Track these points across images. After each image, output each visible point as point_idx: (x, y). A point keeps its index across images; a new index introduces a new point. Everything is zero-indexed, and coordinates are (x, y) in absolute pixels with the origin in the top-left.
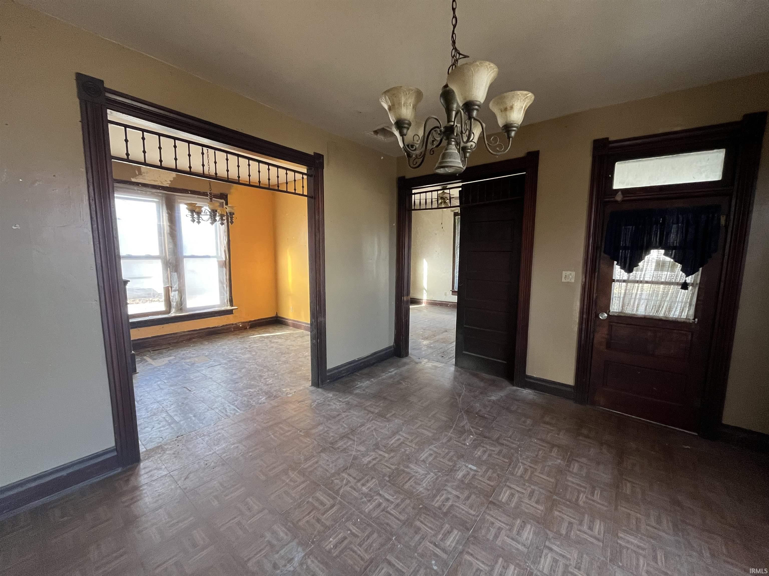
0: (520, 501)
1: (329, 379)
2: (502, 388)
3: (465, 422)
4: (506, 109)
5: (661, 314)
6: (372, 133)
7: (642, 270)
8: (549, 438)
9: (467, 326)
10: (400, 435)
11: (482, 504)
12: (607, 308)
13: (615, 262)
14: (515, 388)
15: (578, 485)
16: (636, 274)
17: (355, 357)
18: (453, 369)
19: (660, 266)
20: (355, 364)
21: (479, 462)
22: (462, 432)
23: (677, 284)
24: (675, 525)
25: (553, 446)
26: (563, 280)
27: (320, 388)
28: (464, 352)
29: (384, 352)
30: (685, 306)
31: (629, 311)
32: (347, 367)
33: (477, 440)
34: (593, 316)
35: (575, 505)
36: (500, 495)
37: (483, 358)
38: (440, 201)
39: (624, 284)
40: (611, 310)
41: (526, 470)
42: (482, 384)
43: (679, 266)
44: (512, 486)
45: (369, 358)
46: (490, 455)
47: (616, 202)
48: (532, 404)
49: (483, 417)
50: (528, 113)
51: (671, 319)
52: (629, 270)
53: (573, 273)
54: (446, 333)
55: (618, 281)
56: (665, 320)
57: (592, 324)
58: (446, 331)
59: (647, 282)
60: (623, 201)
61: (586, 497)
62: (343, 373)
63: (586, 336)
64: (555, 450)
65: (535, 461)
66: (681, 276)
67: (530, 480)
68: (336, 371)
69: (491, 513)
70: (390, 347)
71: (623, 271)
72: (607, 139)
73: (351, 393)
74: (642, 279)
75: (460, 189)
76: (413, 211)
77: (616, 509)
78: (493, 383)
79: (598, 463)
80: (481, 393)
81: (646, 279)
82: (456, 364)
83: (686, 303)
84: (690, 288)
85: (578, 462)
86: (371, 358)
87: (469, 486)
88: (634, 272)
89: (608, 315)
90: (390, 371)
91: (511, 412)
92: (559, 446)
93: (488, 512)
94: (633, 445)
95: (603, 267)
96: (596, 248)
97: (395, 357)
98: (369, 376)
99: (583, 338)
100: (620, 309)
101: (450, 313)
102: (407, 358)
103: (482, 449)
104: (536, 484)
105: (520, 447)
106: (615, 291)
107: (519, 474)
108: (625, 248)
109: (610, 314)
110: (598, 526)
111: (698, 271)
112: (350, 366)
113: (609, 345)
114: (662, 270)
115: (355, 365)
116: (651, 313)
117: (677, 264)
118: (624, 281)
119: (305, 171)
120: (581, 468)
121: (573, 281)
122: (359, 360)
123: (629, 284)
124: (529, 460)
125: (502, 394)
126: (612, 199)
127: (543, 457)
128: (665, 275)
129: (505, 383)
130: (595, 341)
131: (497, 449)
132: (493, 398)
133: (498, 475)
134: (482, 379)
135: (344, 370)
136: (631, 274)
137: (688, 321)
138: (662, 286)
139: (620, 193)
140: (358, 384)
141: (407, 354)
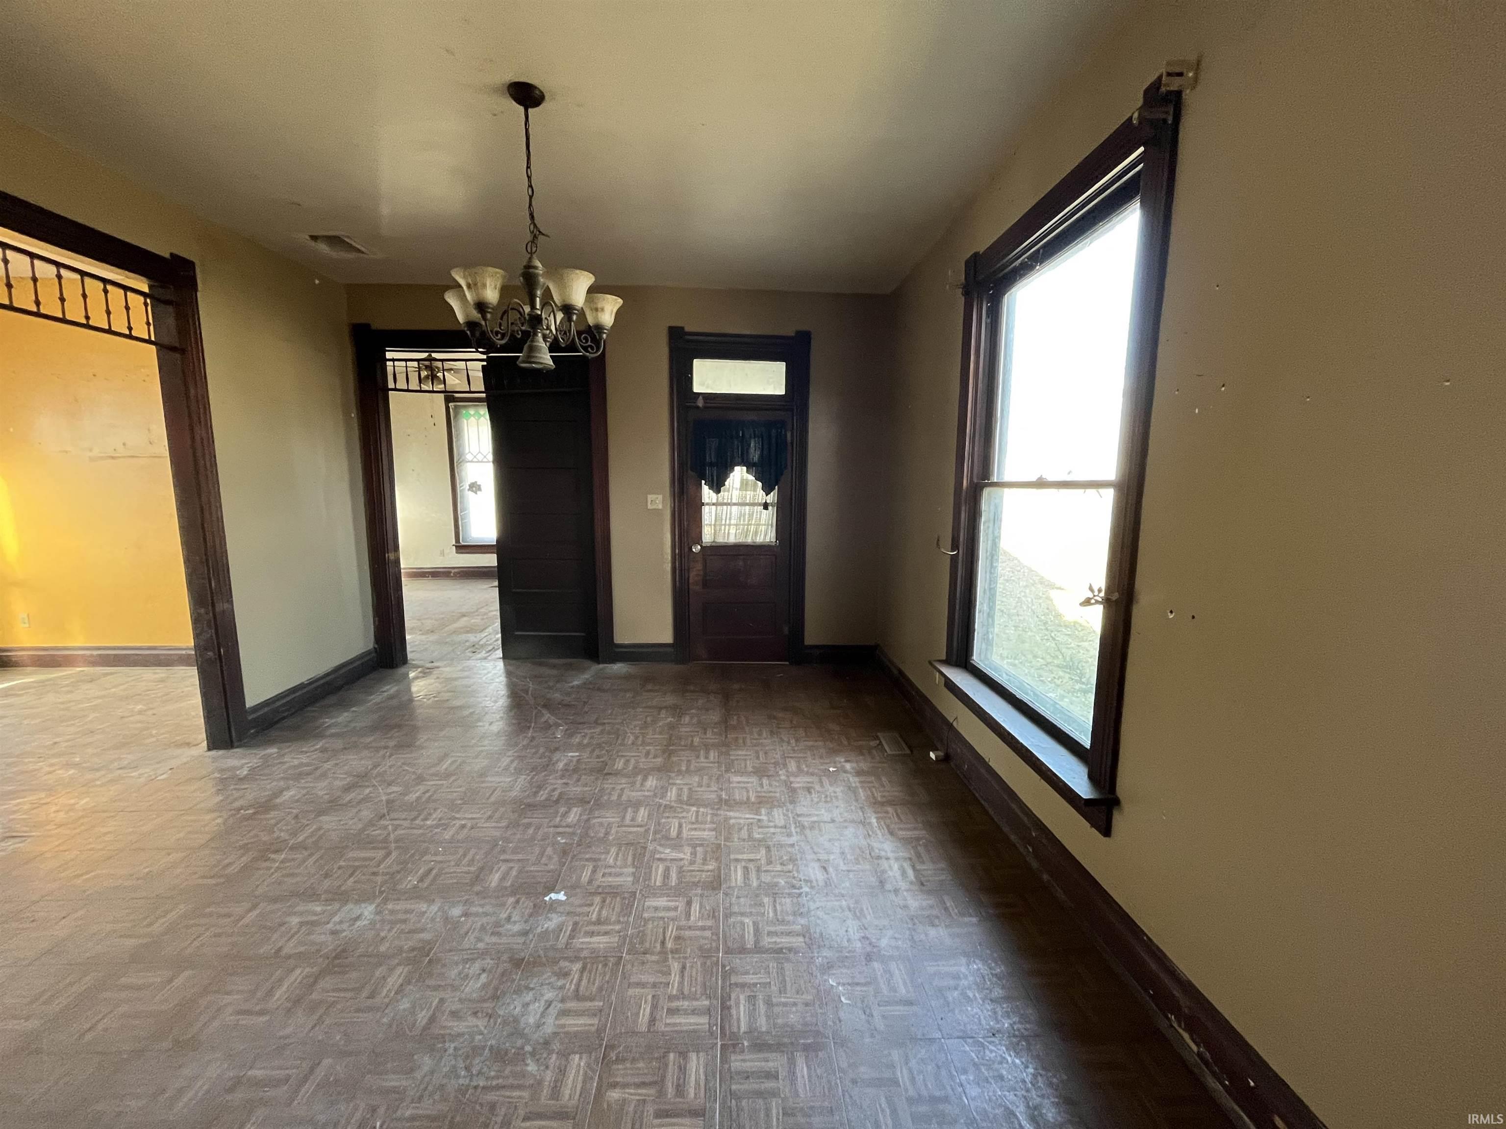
0: (637, 762)
1: (253, 728)
2: (584, 670)
3: (547, 716)
4: (597, 310)
5: (749, 540)
6: (308, 238)
7: (728, 491)
8: (654, 703)
9: (518, 590)
10: (452, 756)
11: (597, 779)
12: (699, 539)
13: (703, 482)
14: (601, 666)
15: (691, 732)
16: (724, 495)
17: (303, 678)
18: (501, 664)
19: (744, 485)
20: (305, 690)
21: (580, 747)
22: (547, 727)
23: (760, 505)
24: (772, 733)
25: (661, 708)
26: (650, 507)
27: (238, 747)
28: (517, 633)
29: (358, 663)
30: (767, 529)
31: (721, 540)
32: (288, 699)
33: (570, 729)
34: (686, 550)
35: (692, 747)
36: (614, 765)
37: (550, 636)
38: (424, 373)
39: (714, 508)
40: (704, 541)
41: (637, 738)
42: (554, 672)
43: (760, 484)
44: (624, 754)
45: (330, 677)
46: (592, 738)
47: (698, 407)
48: (628, 677)
49: (568, 706)
50: (619, 314)
51: (758, 544)
52: (718, 491)
53: (660, 497)
54: (465, 619)
55: (708, 504)
56: (752, 546)
57: (686, 559)
58: (464, 616)
59: (735, 504)
60: (705, 408)
61: (700, 738)
62: (283, 712)
63: (681, 576)
64: (664, 711)
65: (645, 726)
66: (760, 495)
67: (644, 743)
68: (266, 709)
69: (610, 781)
70: (368, 653)
71: (711, 491)
72: (682, 328)
73: (320, 736)
74: (729, 501)
75: (485, 363)
76: (390, 392)
77: (726, 737)
78: (569, 667)
79: (707, 710)
80: (558, 682)
81: (734, 501)
82: (505, 657)
83: (768, 525)
84: (770, 508)
85: (688, 714)
86: (332, 676)
87: (575, 770)
88: (722, 493)
89: (701, 546)
90: (385, 689)
91: (604, 691)
92: (666, 707)
93: (605, 782)
94: (736, 686)
95: (692, 489)
96: (682, 465)
97: (381, 670)
98: (343, 705)
99: (677, 579)
100: (713, 538)
101: (458, 587)
102: (405, 666)
103: (579, 736)
104: (649, 744)
105: (625, 720)
106: (706, 517)
107: (630, 742)
108: (711, 465)
109: (704, 545)
110: (712, 755)
111: (774, 488)
112: (293, 696)
113: (705, 584)
114: (746, 490)
115: (308, 692)
116: (741, 540)
117: (758, 482)
118: (714, 504)
119: (146, 289)
120: (692, 718)
121: (660, 507)
122: (311, 682)
123: (719, 507)
124: (638, 728)
125: (586, 676)
126: (692, 404)
127: (652, 721)
128: (749, 495)
129: (587, 663)
130: (691, 581)
131: (598, 729)
132: (576, 683)
133: (607, 751)
134: (554, 666)
135: (284, 705)
136: (719, 495)
137: (770, 544)
138: (747, 508)
139: (701, 397)
140: (324, 723)
141: (404, 661)
